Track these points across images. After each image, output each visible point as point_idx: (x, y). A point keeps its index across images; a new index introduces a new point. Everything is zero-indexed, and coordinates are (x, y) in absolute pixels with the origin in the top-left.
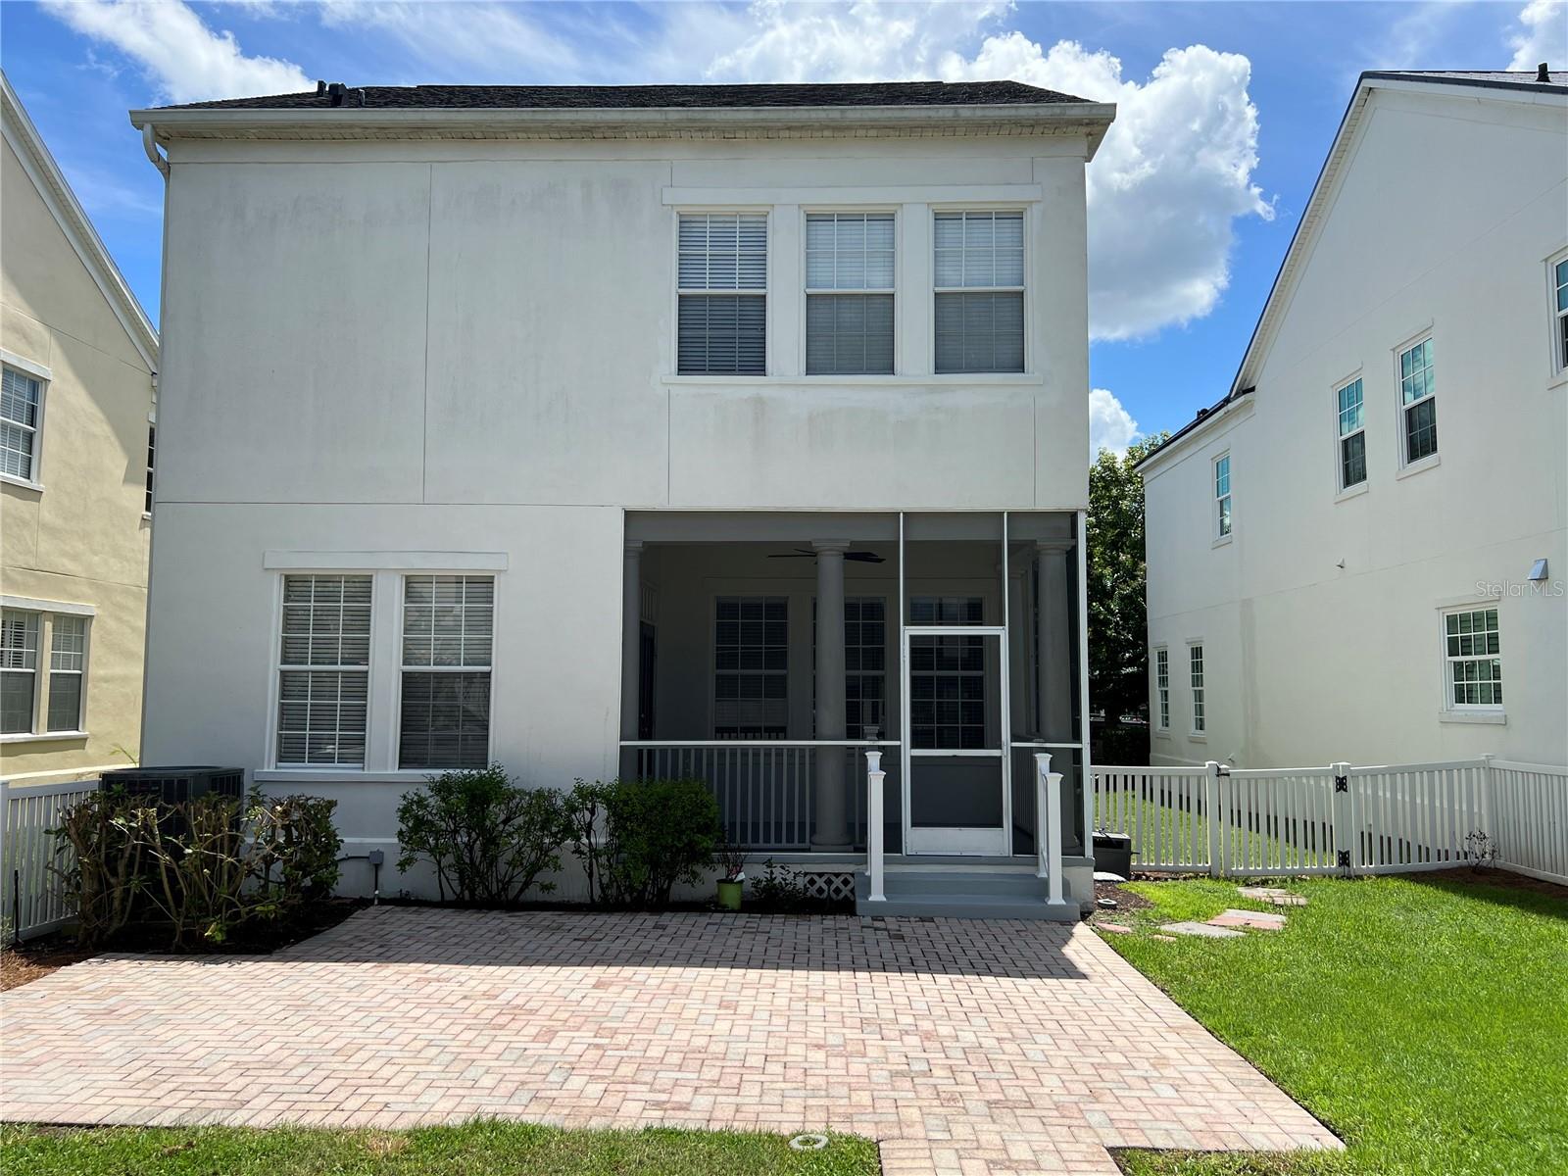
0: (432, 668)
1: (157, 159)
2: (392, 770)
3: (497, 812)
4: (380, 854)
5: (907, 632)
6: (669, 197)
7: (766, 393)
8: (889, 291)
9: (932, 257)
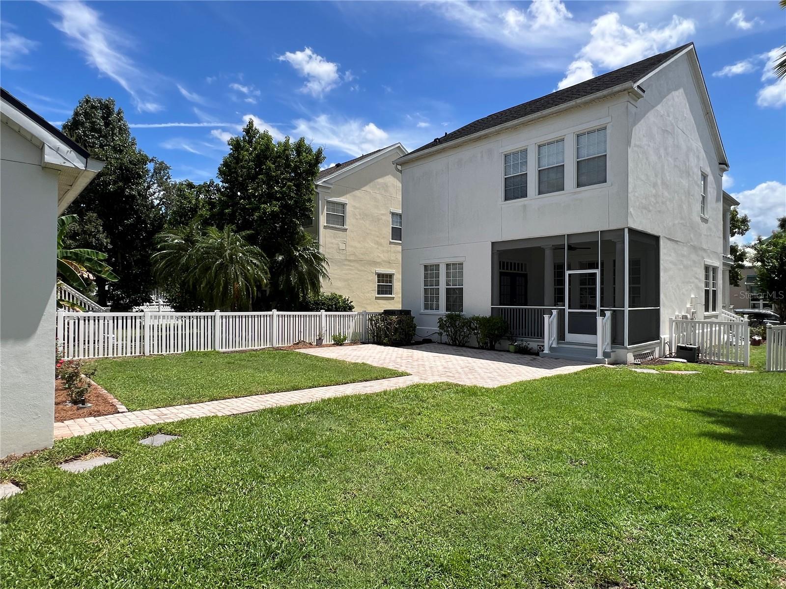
1: (398, 170)
2: (444, 312)
5: (567, 273)
6: (502, 150)
7: (526, 203)
8: (562, 164)
9: (575, 150)
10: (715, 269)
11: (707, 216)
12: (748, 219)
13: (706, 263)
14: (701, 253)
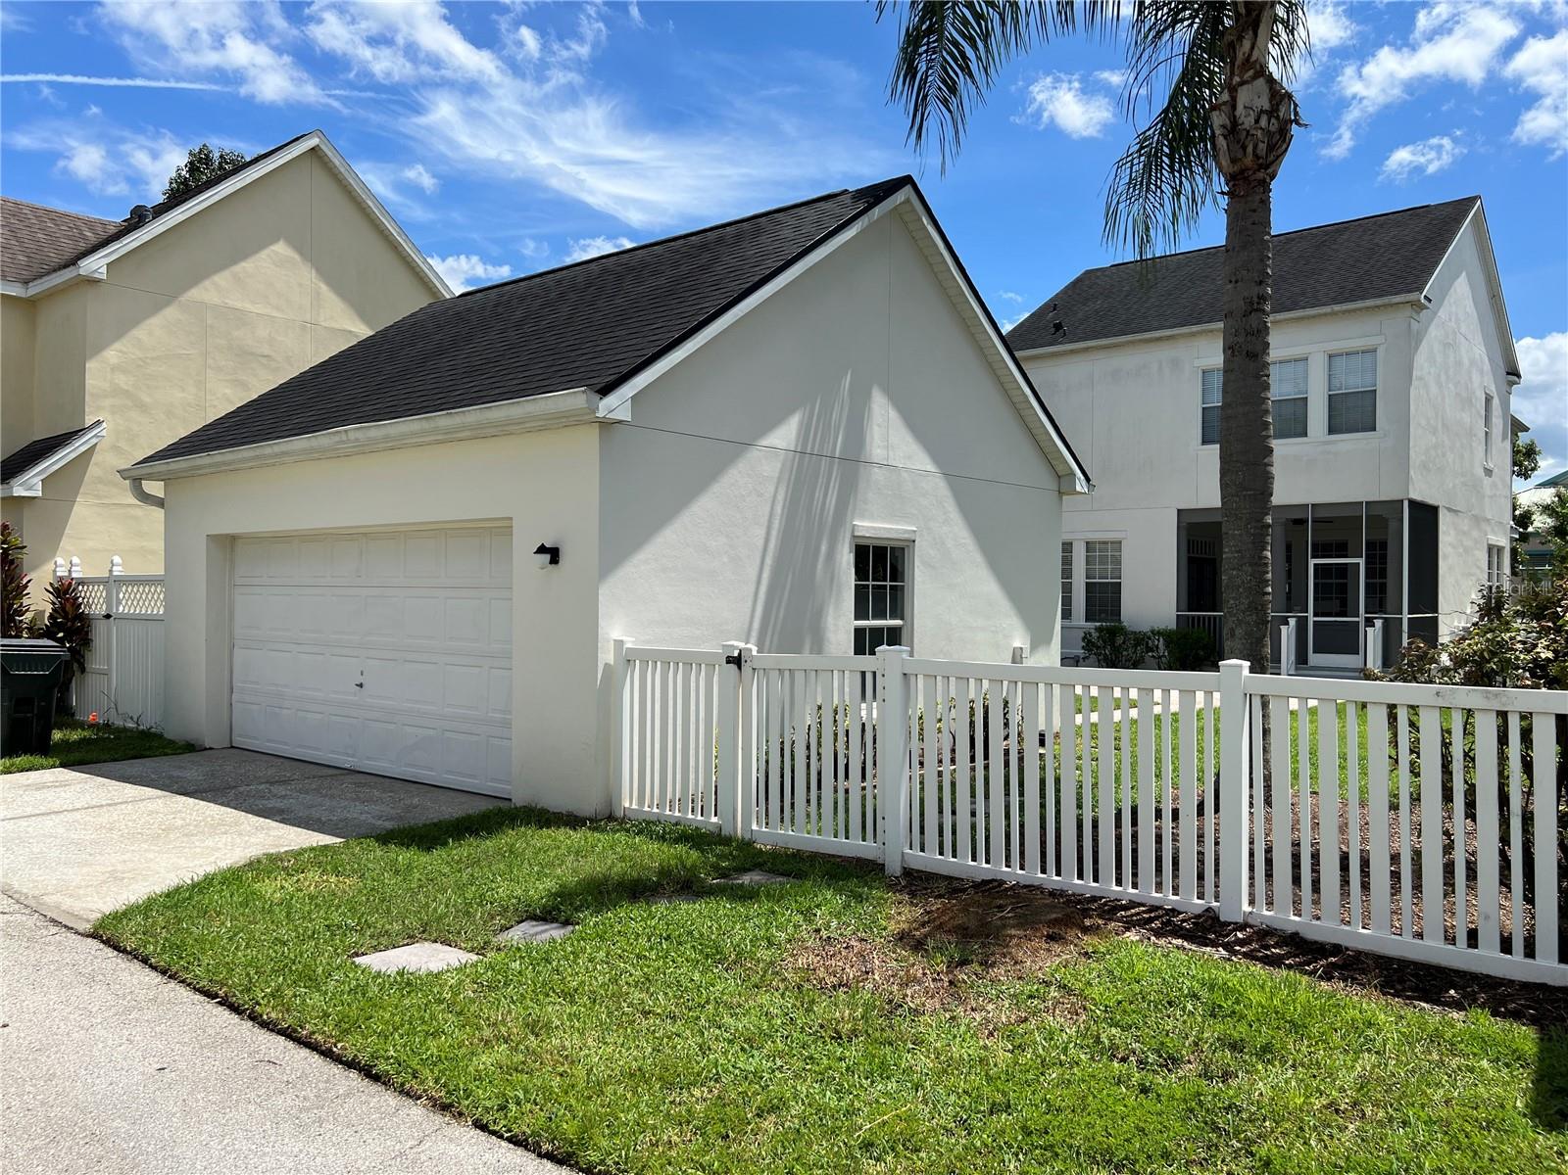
0: (1097, 580)
2: (1083, 623)
3: (1120, 640)
4: (1078, 657)
5: (1312, 562)
6: (1197, 363)
8: (1305, 396)
9: (1326, 377)
10: (1500, 550)
11: (1491, 465)
12: (1537, 449)
13: (1490, 542)
14: (1484, 526)
